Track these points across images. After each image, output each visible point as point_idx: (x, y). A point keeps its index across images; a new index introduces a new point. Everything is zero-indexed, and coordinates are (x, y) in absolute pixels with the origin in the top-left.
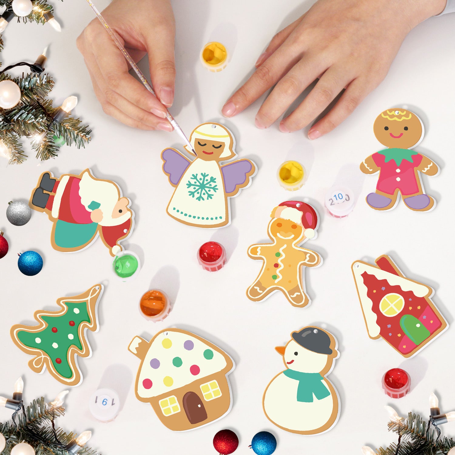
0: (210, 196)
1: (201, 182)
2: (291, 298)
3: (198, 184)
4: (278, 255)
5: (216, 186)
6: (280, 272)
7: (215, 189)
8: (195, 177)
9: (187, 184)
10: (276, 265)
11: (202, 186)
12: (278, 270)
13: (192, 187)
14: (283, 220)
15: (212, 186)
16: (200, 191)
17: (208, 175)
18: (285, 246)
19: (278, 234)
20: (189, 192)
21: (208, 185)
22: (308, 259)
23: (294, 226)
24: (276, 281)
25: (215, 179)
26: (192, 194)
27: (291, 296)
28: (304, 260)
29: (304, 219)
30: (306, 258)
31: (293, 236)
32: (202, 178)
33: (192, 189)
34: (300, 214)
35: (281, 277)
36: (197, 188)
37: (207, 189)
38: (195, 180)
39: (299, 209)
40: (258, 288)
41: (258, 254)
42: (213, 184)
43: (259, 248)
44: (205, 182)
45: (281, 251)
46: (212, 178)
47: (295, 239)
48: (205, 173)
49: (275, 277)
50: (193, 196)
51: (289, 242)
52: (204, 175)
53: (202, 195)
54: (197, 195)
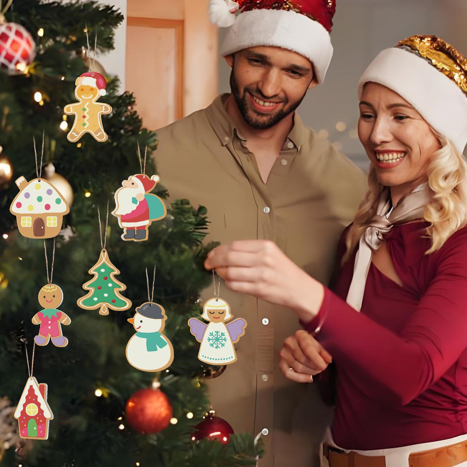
0: (223, 345)
1: (216, 336)
2: (97, 136)
3: (214, 338)
4: (84, 110)
5: (225, 338)
6: (87, 121)
7: (225, 340)
8: (212, 334)
9: (208, 340)
10: (84, 117)
11: (217, 339)
12: (86, 120)
13: (211, 341)
14: (84, 86)
15: (223, 338)
16: (216, 342)
17: (219, 332)
18: (88, 103)
19: (82, 96)
20: (210, 344)
21: (220, 338)
22: (104, 109)
23: (92, 89)
24: (86, 127)
25: (224, 333)
26: (212, 345)
27: (96, 135)
28: (102, 111)
29: (97, 83)
30: (102, 109)
31: (92, 96)
32: (216, 334)
33: (211, 342)
34: (95, 80)
35: (88, 124)
36: (214, 341)
37: (220, 341)
38: (212, 336)
39: (94, 77)
40: (75, 134)
41: (71, 111)
42: (223, 337)
43: (71, 107)
44: (219, 337)
45: (86, 107)
46: (222, 333)
47: (93, 97)
48: (217, 331)
49: (84, 125)
50: (213, 347)
51: (90, 100)
52: (217, 332)
53: (218, 345)
54: (215, 346)
